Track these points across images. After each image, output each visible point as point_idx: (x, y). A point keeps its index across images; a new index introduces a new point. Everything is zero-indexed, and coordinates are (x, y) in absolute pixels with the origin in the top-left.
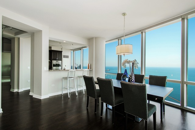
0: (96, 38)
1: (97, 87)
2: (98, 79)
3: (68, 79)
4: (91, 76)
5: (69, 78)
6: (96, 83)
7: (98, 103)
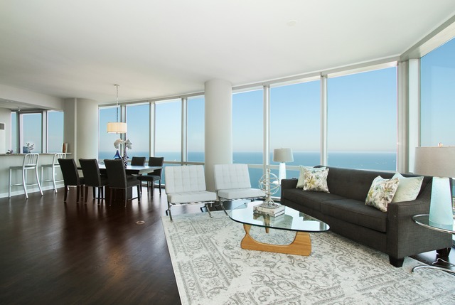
0: (79, 100)
1: (81, 174)
2: (81, 161)
3: (24, 168)
4: (70, 158)
5: (26, 167)
6: (79, 169)
7: (82, 196)
